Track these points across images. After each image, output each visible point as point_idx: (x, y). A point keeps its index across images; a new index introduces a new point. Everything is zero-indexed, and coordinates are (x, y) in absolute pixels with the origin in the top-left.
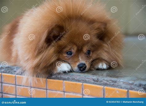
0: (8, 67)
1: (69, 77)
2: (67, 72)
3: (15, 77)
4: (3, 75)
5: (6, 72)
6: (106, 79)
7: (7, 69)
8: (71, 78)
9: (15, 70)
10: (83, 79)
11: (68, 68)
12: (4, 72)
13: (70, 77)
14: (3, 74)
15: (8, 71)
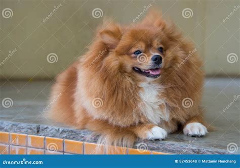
0: (72, 131)
1: (159, 146)
2: (160, 140)
3: (83, 144)
4: (66, 142)
5: (69, 138)
6: (210, 150)
7: (70, 133)
8: (161, 148)
9: (82, 135)
10: (179, 149)
11: (163, 134)
12: (66, 138)
13: (161, 146)
14: (65, 140)
15: (71, 137)
